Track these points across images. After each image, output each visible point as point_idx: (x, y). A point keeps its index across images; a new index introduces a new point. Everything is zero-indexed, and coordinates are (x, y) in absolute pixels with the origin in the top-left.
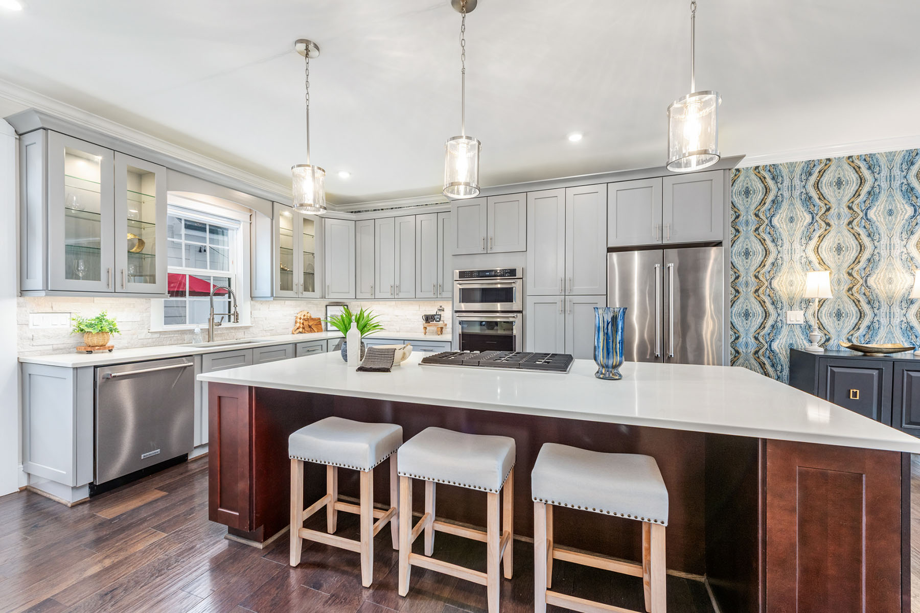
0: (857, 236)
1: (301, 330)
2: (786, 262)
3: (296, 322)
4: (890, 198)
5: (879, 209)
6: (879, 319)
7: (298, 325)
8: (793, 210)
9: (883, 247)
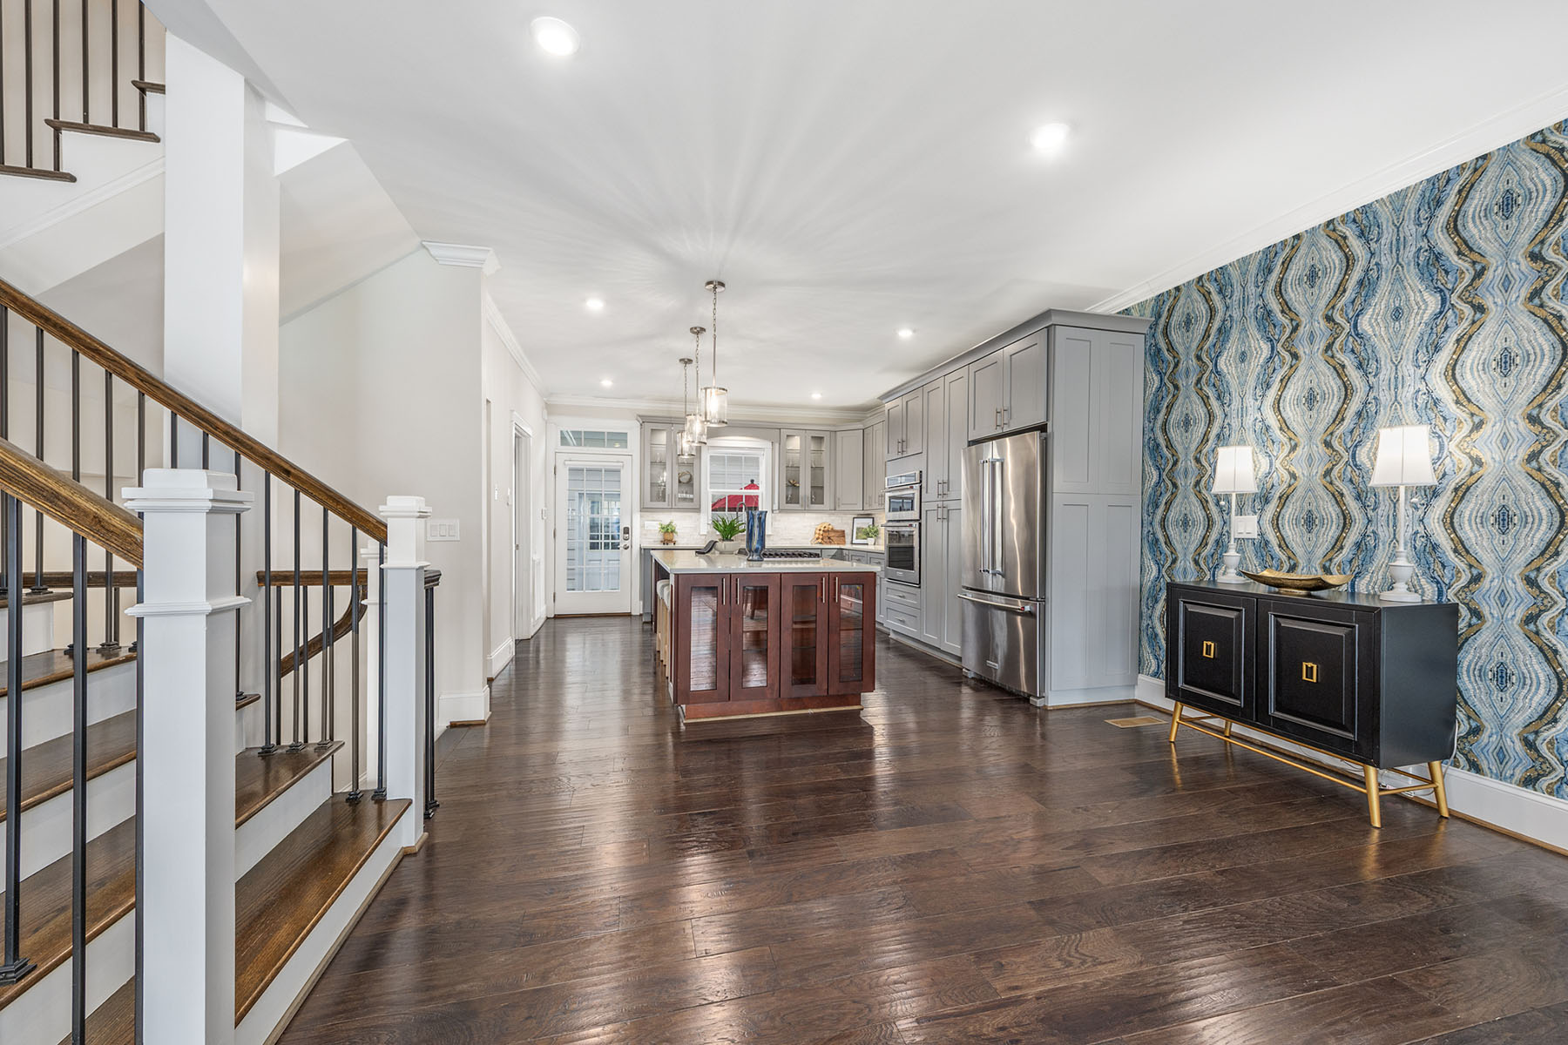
0: (1339, 371)
1: (820, 541)
2: (1235, 431)
3: (815, 533)
4: (1398, 286)
5: (1377, 311)
6: (1375, 529)
7: (817, 536)
8: (1246, 341)
9: (1384, 386)
